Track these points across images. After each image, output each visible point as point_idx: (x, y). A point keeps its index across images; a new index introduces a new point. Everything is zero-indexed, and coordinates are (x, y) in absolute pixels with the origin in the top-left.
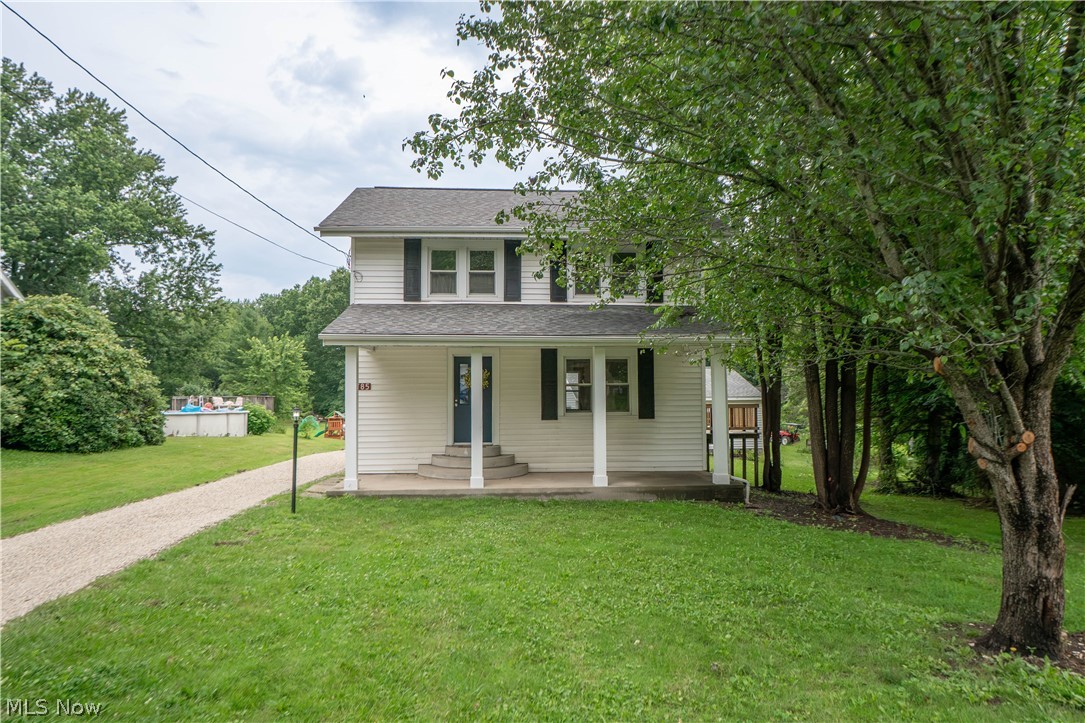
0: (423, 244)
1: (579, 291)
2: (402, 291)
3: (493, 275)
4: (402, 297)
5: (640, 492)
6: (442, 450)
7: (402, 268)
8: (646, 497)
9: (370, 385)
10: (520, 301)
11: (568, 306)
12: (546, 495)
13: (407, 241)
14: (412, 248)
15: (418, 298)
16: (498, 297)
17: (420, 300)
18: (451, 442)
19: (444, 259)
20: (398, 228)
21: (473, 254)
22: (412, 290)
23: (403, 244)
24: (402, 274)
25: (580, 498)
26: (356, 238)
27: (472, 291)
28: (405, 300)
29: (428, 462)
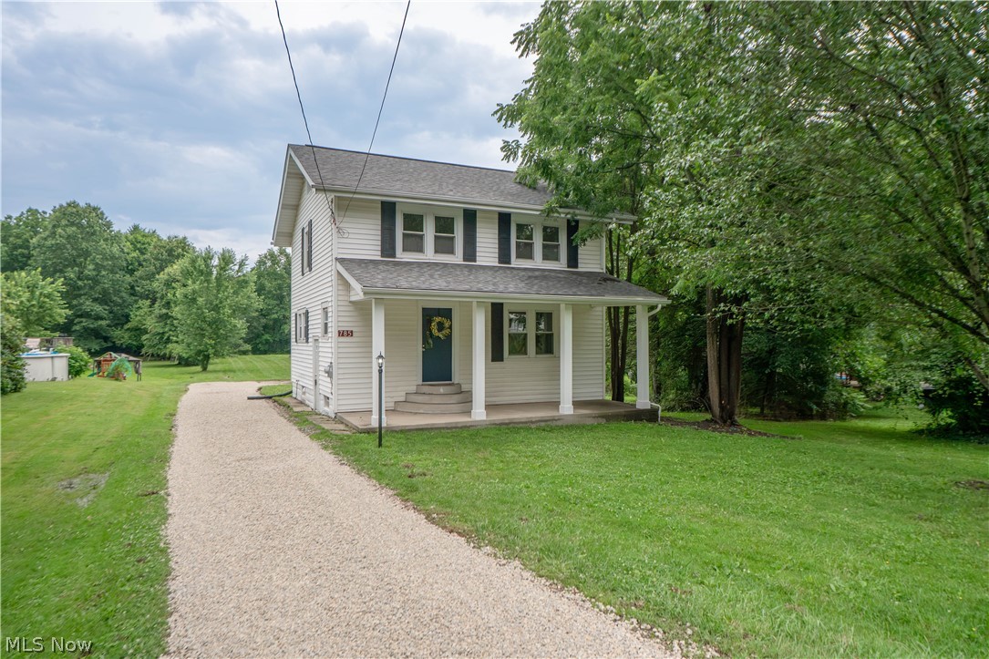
0: (398, 207)
1: (518, 256)
2: (379, 248)
3: (453, 238)
4: (379, 253)
5: (594, 417)
6: (413, 389)
7: (380, 228)
8: (600, 420)
9: (352, 332)
10: (475, 261)
11: (513, 268)
12: (532, 422)
13: (383, 203)
14: (388, 210)
15: (393, 255)
16: (457, 258)
17: (395, 257)
18: (420, 382)
19: (414, 222)
20: (376, 191)
21: (437, 219)
22: (388, 248)
23: (380, 205)
24: (379, 233)
25: (555, 423)
26: (339, 197)
27: (436, 252)
28: (382, 257)
29: (403, 399)
